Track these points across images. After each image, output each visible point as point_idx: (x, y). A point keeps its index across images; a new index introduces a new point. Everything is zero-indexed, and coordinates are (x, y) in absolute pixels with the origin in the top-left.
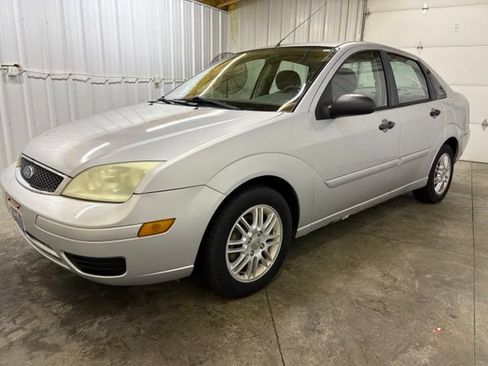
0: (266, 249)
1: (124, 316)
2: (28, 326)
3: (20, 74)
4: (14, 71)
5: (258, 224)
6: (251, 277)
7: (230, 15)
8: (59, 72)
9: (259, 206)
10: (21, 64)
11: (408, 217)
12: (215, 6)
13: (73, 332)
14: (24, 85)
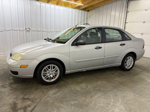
0: (54, 75)
1: (21, 85)
2: (4, 83)
3: (30, 30)
4: (28, 29)
5: (51, 69)
6: (50, 81)
7: (89, 13)
8: (39, 29)
9: (52, 65)
10: (30, 28)
11: (112, 74)
12: (85, 10)
13: (10, 86)
14: (30, 33)
